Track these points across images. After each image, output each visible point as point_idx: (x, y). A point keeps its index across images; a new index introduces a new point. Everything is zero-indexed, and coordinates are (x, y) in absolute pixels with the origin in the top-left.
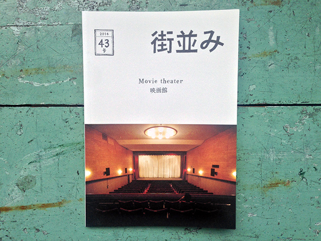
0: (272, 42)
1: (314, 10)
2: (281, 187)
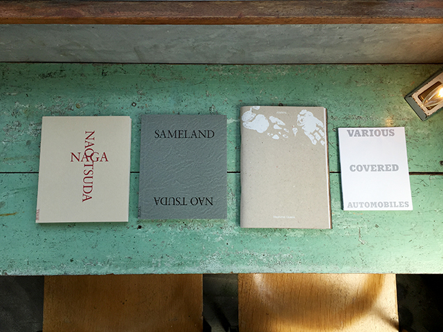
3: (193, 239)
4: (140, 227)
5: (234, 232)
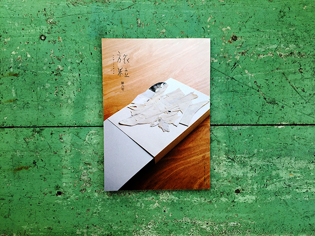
0: (14, 95)
1: (36, 78)
2: (24, 170)
4: (59, 193)
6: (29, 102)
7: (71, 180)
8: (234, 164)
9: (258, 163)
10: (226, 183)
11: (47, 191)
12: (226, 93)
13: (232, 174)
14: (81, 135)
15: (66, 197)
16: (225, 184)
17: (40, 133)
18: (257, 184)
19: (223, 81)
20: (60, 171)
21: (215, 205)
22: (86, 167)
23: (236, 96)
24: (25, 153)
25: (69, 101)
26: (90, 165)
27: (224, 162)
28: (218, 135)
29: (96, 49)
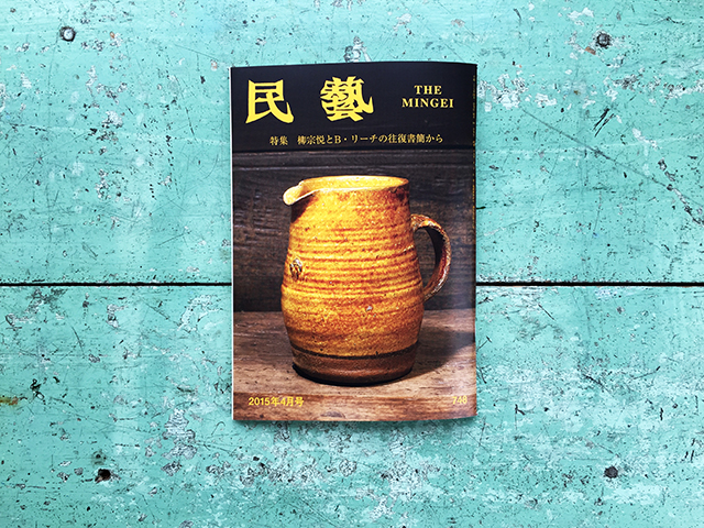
3: (287, 514)
4: (105, 474)
5: (429, 488)
6: (26, 214)
7: (139, 438)
8: (601, 395)
9: (670, 392)
10: (579, 448)
11: (68, 468)
12: (578, 194)
13: (597, 422)
14: (168, 308)
15: (121, 487)
16: (578, 451)
17: (54, 303)
18: (665, 452)
19: (570, 158)
20: (107, 412)
21: (549, 511)
22: (181, 400)
23: (606, 203)
24: (10, 358)
25: (139, 212)
26: (193, 395)
27: (573, 390)
28: (556, 311)
29: (217, 67)
